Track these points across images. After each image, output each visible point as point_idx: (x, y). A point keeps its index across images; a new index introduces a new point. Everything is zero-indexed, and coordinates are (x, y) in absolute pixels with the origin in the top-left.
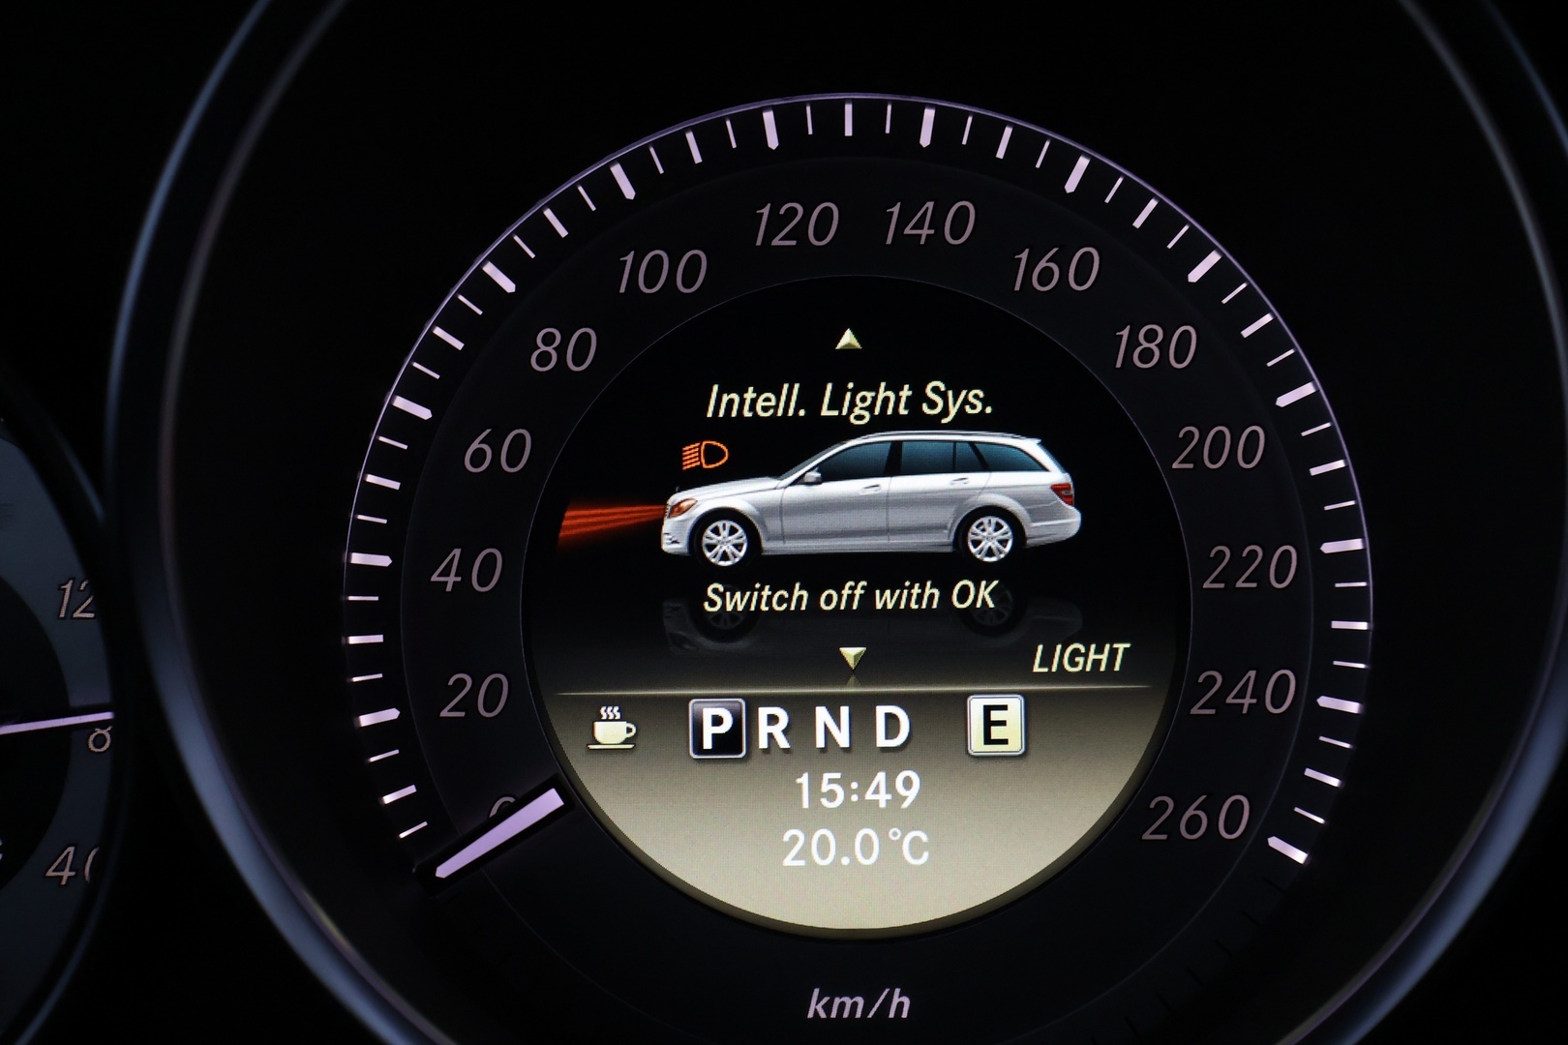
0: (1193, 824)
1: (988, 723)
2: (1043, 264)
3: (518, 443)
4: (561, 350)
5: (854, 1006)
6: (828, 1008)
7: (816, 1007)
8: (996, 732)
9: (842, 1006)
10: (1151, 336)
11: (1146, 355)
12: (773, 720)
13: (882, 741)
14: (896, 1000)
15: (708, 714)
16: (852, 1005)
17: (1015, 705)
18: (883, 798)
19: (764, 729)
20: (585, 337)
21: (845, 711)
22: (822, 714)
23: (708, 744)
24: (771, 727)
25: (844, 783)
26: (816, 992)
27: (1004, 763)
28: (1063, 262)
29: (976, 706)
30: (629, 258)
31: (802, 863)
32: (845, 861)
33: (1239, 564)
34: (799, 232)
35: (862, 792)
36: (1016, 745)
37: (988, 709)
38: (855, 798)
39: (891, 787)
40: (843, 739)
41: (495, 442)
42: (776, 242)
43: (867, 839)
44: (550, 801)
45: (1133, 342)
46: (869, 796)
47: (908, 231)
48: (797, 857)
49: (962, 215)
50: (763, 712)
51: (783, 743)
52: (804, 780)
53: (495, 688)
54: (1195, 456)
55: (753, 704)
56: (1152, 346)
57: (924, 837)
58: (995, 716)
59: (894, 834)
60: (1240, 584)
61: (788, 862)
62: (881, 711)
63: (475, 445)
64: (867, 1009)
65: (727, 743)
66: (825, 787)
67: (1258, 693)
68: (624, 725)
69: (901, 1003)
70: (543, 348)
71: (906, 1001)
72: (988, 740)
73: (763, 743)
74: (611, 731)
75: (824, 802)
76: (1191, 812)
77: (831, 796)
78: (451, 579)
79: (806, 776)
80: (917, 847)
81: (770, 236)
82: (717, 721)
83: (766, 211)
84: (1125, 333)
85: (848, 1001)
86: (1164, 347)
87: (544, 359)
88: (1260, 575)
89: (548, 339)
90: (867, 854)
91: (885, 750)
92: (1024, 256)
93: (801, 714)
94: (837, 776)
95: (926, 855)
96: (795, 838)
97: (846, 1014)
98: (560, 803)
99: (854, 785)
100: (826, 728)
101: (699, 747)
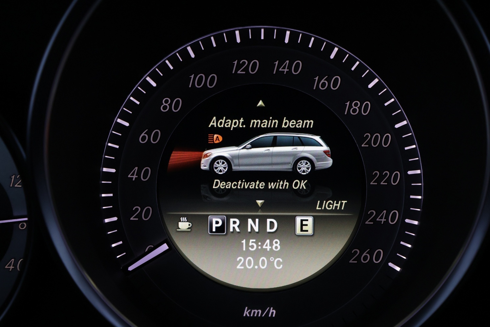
0: (365, 258)
2: (323, 81)
3: (156, 134)
4: (170, 105)
5: (258, 313)
6: (250, 313)
8: (304, 228)
9: (254, 312)
10: (356, 105)
11: (354, 111)
12: (234, 223)
13: (268, 230)
14: (271, 311)
15: (214, 220)
17: (310, 219)
18: (268, 248)
19: (232, 225)
20: (178, 101)
21: (257, 220)
22: (250, 221)
23: (214, 230)
24: (234, 225)
25: (256, 243)
26: (246, 308)
27: (305, 238)
28: (329, 81)
29: (298, 220)
30: (192, 76)
31: (242, 267)
32: (256, 267)
33: (381, 177)
34: (246, 69)
35: (262, 245)
36: (310, 232)
37: (302, 221)
38: (260, 247)
39: (271, 244)
40: (256, 229)
41: (149, 134)
42: (239, 72)
43: (263, 260)
44: (165, 247)
45: (350, 106)
46: (264, 247)
47: (280, 70)
49: (298, 65)
50: (232, 220)
51: (238, 230)
52: (244, 241)
53: (148, 211)
54: (369, 143)
55: (229, 217)
56: (356, 108)
57: (281, 260)
58: (304, 223)
59: (272, 259)
60: (382, 183)
61: (238, 267)
62: (269, 220)
63: (143, 135)
64: (262, 314)
65: (220, 230)
66: (251, 244)
67: (387, 218)
68: (188, 223)
69: (273, 312)
70: (165, 104)
73: (231, 230)
74: (184, 225)
75: (250, 248)
76: (364, 254)
77: (252, 247)
78: (135, 177)
80: (279, 263)
81: (236, 71)
82: (217, 223)
83: (236, 62)
84: (348, 103)
85: (256, 311)
86: (360, 108)
87: (165, 108)
88: (388, 181)
89: (166, 102)
90: (263, 265)
91: (269, 233)
92: (317, 78)
93: (243, 220)
94: (254, 240)
95: (281, 266)
96: (241, 260)
97: (255, 315)
98: (168, 248)
99: (260, 244)
100: (251, 225)
101: (211, 231)
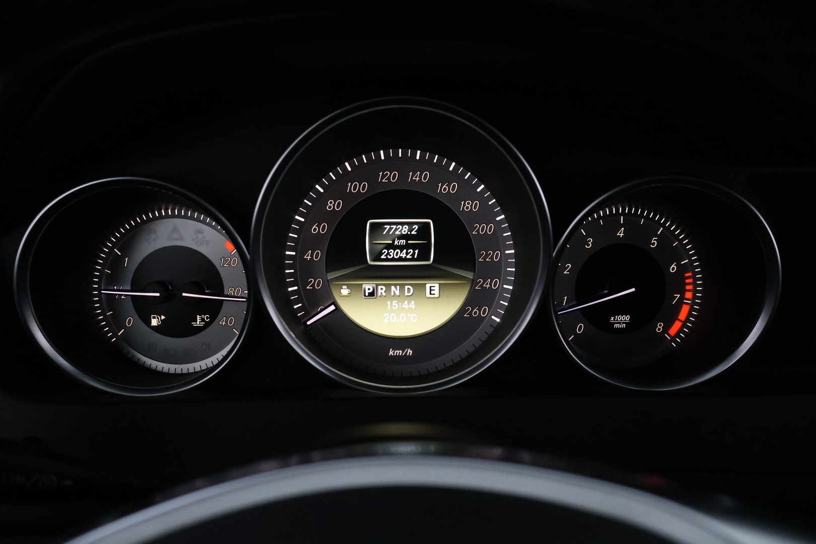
0: (475, 313)
1: (431, 290)
2: (444, 187)
3: (324, 226)
4: (334, 205)
5: (400, 352)
6: (394, 353)
7: (391, 353)
8: (432, 292)
9: (397, 352)
10: (468, 204)
11: (467, 208)
12: (382, 289)
13: (406, 294)
14: (409, 351)
15: (367, 287)
16: (399, 352)
17: (437, 286)
18: (407, 307)
19: (380, 291)
20: (339, 202)
21: (398, 287)
22: (393, 288)
23: (367, 294)
24: (381, 290)
25: (398, 303)
26: (391, 349)
27: (432, 299)
28: (449, 186)
29: (428, 286)
30: (349, 184)
31: (388, 321)
32: (398, 321)
33: (487, 255)
34: (389, 179)
35: (402, 305)
36: (437, 295)
37: (431, 287)
38: (400, 307)
39: (408, 304)
40: (398, 293)
41: (319, 226)
42: (383, 181)
43: (403, 316)
44: (332, 308)
45: (464, 205)
46: (404, 306)
47: (413, 178)
48: (387, 320)
49: (426, 175)
50: (380, 287)
51: (384, 294)
52: (389, 303)
53: (319, 282)
54: (478, 231)
55: (377, 285)
56: (469, 206)
57: (416, 316)
58: (432, 288)
59: (409, 315)
60: (487, 260)
61: (385, 321)
62: (406, 287)
63: (314, 227)
64: (402, 353)
65: (372, 294)
66: (394, 304)
67: (491, 284)
68: (348, 290)
69: (410, 352)
70: (330, 205)
71: (411, 351)
72: (431, 294)
73: (379, 294)
74: (345, 291)
75: (393, 307)
76: (475, 310)
77: (395, 306)
78: (309, 257)
79: (389, 302)
80: (414, 318)
81: (382, 179)
82: (369, 289)
83: (381, 173)
84: (463, 203)
85: (398, 351)
86: (471, 206)
87: (330, 207)
88: (492, 258)
89: (331, 203)
90: (403, 319)
91: (407, 296)
92: (440, 185)
93: (388, 287)
94: (396, 302)
95: (416, 319)
96: (386, 316)
97: (398, 354)
98: (335, 308)
99: (400, 304)
100: (394, 291)
101: (365, 296)
